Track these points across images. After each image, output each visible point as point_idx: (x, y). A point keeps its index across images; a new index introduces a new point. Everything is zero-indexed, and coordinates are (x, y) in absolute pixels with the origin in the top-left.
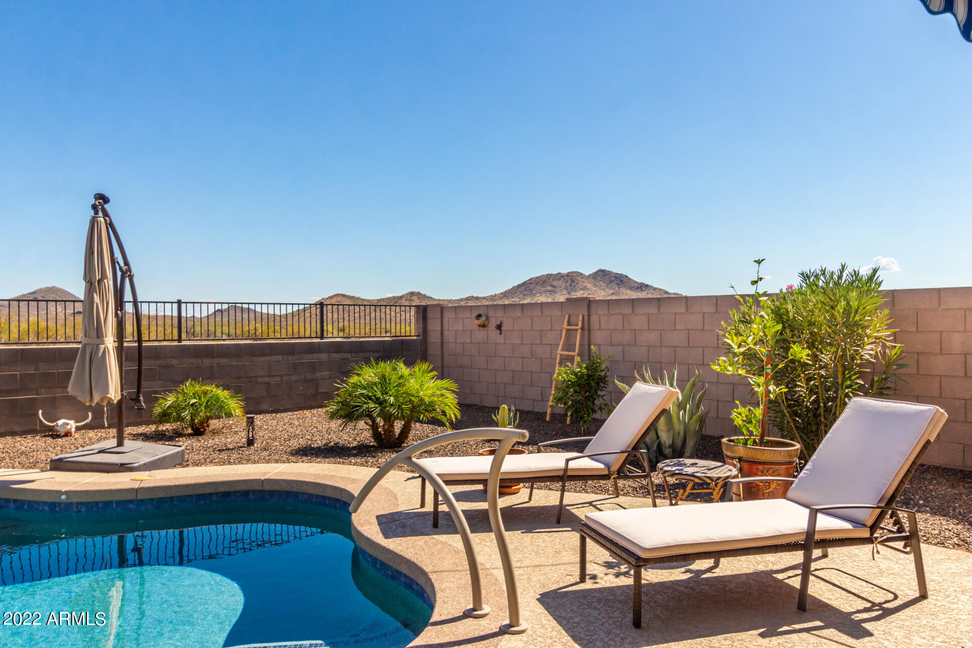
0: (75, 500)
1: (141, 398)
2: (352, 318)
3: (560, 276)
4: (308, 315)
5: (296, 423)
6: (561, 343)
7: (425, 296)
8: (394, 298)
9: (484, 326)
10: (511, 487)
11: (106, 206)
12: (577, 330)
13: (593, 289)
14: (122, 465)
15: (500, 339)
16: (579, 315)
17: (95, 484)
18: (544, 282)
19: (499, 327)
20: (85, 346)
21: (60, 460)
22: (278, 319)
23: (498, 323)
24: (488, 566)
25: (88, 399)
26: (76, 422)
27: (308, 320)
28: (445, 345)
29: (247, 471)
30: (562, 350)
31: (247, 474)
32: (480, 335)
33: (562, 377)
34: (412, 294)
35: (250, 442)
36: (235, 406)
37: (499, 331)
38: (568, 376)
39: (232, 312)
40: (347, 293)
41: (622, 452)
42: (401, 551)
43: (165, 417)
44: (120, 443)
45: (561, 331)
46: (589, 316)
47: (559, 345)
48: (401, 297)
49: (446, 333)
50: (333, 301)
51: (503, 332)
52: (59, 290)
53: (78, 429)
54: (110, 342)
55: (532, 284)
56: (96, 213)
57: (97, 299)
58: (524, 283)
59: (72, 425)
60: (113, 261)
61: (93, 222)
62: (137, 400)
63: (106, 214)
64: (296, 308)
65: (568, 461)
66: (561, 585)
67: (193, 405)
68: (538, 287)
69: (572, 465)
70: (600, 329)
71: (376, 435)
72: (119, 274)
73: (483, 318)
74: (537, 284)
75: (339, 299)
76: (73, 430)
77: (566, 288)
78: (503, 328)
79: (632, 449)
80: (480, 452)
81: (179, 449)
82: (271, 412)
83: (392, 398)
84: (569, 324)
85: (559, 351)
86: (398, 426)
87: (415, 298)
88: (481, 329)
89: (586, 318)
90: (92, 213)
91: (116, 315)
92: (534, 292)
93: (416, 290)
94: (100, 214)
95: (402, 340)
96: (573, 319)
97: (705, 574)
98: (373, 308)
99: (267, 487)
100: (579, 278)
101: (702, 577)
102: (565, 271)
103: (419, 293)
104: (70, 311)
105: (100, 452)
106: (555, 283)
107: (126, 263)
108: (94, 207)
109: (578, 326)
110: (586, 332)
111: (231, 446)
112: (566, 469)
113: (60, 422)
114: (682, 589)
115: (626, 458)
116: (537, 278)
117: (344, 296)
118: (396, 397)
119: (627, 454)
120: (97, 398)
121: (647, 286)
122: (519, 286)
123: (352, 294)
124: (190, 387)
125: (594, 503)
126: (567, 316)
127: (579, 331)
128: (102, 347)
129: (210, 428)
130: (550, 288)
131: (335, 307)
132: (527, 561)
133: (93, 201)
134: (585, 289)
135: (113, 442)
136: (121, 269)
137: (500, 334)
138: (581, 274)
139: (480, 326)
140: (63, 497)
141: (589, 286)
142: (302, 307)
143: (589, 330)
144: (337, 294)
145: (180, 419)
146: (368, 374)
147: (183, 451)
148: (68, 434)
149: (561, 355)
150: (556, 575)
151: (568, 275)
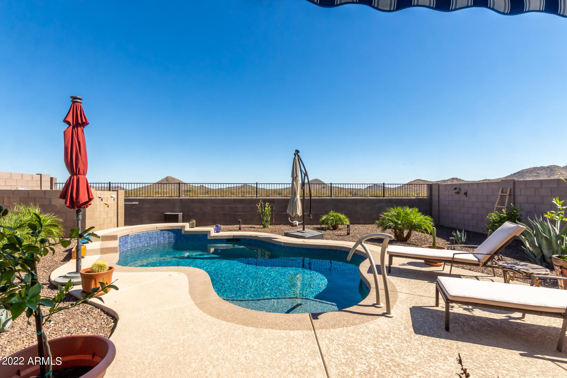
0: (285, 245)
1: (311, 215)
2: (423, 189)
3: (543, 168)
4: (404, 188)
5: (370, 229)
6: (497, 202)
7: (460, 180)
9: (458, 193)
10: (437, 263)
11: (298, 154)
12: (506, 195)
14: (302, 236)
15: (466, 199)
16: (508, 188)
17: (292, 241)
18: (532, 171)
19: (466, 194)
20: (291, 198)
21: (287, 233)
22: (392, 189)
23: (465, 192)
24: (398, 291)
25: (292, 214)
26: (299, 222)
28: (440, 201)
29: (339, 243)
30: (498, 205)
31: (338, 244)
32: (457, 197)
33: (492, 218)
34: (453, 179)
35: (348, 234)
36: (347, 221)
37: (466, 196)
38: (495, 217)
41: (487, 254)
42: (368, 278)
43: (323, 223)
44: (304, 230)
45: (498, 196)
46: (514, 189)
47: (496, 202)
49: (441, 196)
50: (416, 183)
51: (467, 196)
53: (299, 224)
54: (298, 197)
55: (523, 172)
56: (295, 156)
57: (295, 183)
59: (297, 223)
60: (301, 171)
61: (294, 159)
62: (309, 216)
63: (298, 156)
64: (399, 185)
65: (454, 254)
66: (425, 305)
67: (332, 219)
69: (456, 256)
70: (521, 195)
71: (396, 236)
72: (303, 175)
73: (457, 190)
74: (527, 172)
75: (418, 181)
76: (297, 224)
77: (547, 174)
78: (468, 194)
79: (494, 254)
80: (423, 246)
81: (321, 233)
82: (363, 224)
83: (400, 221)
84: (502, 192)
85: (496, 206)
86: (406, 232)
87: (455, 181)
88: (457, 194)
89: (512, 190)
90: (294, 156)
91: (302, 188)
92: (525, 176)
94: (297, 156)
95: (420, 198)
96: (504, 190)
97: (512, 319)
99: (342, 250)
100: (556, 169)
101: (510, 320)
103: (457, 178)
104: (320, 187)
105: (298, 232)
106: (539, 172)
107: (306, 171)
108: (295, 154)
109: (507, 193)
110: (512, 197)
111: (341, 234)
112: (453, 258)
113: (294, 222)
114: (490, 322)
115: (490, 258)
116: (527, 169)
117: (420, 180)
118: (402, 221)
119: (491, 255)
120: (294, 214)
123: (424, 179)
124: (332, 213)
125: (478, 277)
126: (501, 189)
127: (508, 196)
128: (296, 198)
129: (339, 228)
130: (535, 174)
131: (416, 185)
132: (418, 293)
133: (294, 152)
135: (302, 229)
136: (304, 173)
137: (466, 197)
138: (558, 167)
139: (456, 193)
140: (282, 244)
143: (514, 196)
144: (417, 180)
145: (327, 224)
146: (393, 212)
147: (322, 234)
148: (296, 226)
149: (497, 207)
150: (426, 301)
151: (548, 167)
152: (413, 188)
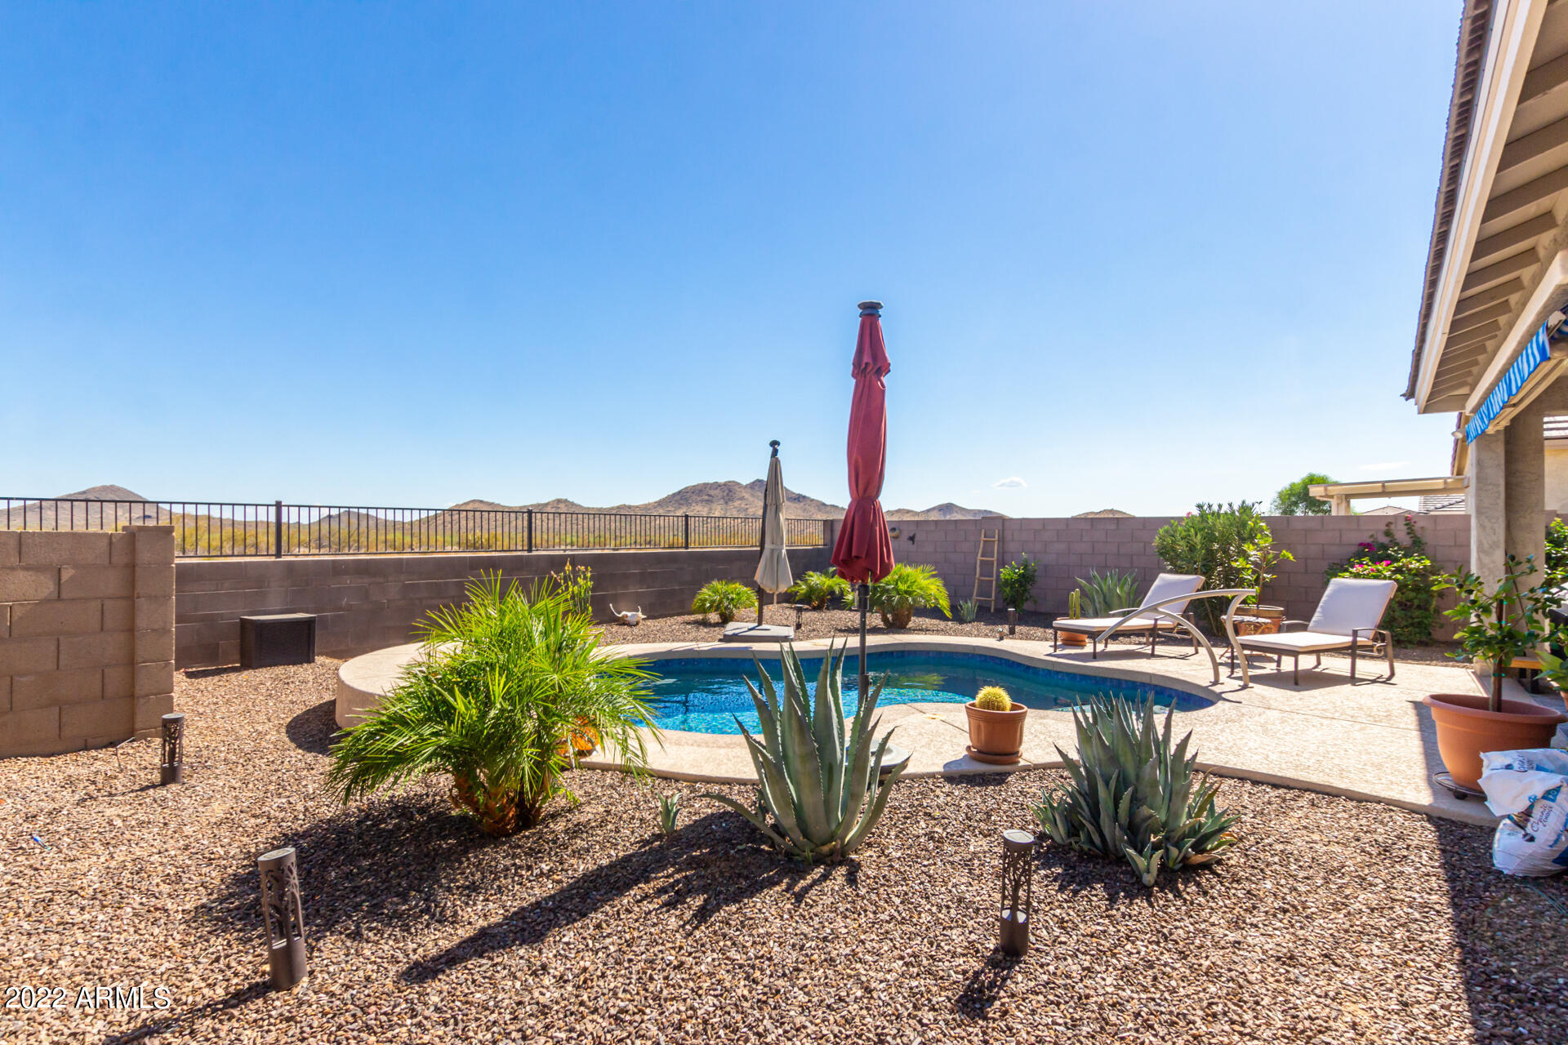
3: (716, 486)
4: (440, 522)
7: (573, 504)
8: (539, 505)
13: (751, 499)
18: (701, 491)
27: (440, 528)
34: (559, 501)
39: (344, 519)
40: (485, 500)
48: (546, 505)
52: (119, 489)
58: (679, 492)
59: (640, 616)
64: (424, 514)
68: (694, 497)
73: (897, 532)
74: (693, 493)
75: (476, 505)
77: (723, 498)
87: (562, 505)
92: (690, 502)
93: (564, 498)
98: (513, 515)
100: (736, 488)
102: (722, 480)
103: (566, 501)
106: (712, 492)
117: (481, 502)
121: (804, 497)
122: (674, 495)
123: (491, 501)
130: (706, 497)
134: (742, 498)
138: (738, 484)
141: (747, 496)
142: (432, 513)
144: (474, 501)
151: (725, 484)
152: (463, 522)
